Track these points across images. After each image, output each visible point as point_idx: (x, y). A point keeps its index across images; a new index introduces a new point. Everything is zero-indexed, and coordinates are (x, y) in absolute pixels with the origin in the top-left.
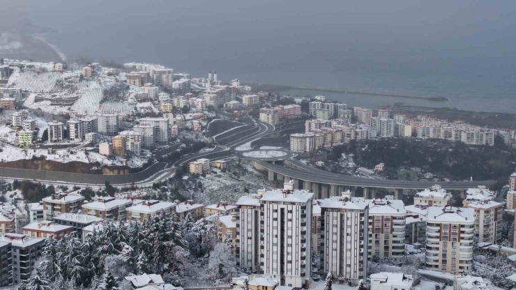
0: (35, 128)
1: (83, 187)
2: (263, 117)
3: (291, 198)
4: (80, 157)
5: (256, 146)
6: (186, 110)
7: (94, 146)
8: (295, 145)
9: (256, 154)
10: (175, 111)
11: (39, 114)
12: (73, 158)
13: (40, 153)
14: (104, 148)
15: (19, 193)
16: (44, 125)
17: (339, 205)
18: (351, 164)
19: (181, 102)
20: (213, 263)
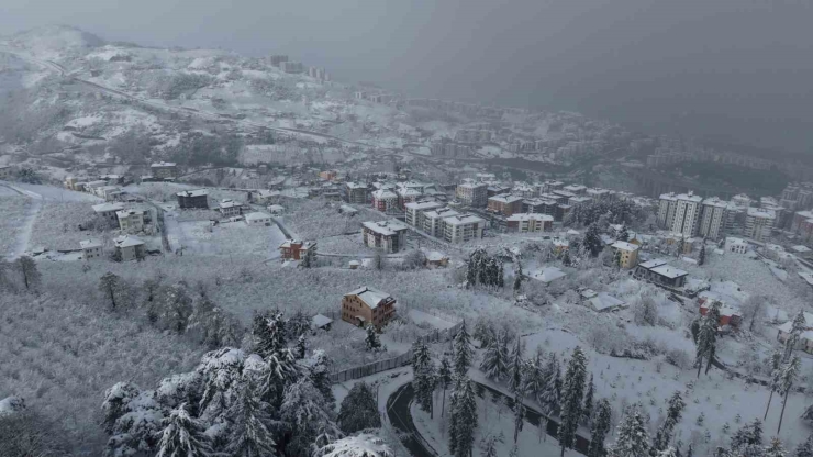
0: (519, 143)
1: (541, 174)
2: (632, 144)
3: (692, 199)
4: (540, 159)
5: (628, 160)
6: (592, 138)
7: (547, 153)
8: (649, 161)
9: (627, 164)
10: (586, 138)
11: (520, 136)
12: (536, 159)
13: (521, 155)
14: (552, 155)
15: (509, 174)
16: (523, 142)
17: (713, 204)
18: (680, 174)
19: (590, 133)
20: (646, 223)
